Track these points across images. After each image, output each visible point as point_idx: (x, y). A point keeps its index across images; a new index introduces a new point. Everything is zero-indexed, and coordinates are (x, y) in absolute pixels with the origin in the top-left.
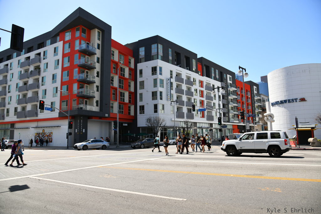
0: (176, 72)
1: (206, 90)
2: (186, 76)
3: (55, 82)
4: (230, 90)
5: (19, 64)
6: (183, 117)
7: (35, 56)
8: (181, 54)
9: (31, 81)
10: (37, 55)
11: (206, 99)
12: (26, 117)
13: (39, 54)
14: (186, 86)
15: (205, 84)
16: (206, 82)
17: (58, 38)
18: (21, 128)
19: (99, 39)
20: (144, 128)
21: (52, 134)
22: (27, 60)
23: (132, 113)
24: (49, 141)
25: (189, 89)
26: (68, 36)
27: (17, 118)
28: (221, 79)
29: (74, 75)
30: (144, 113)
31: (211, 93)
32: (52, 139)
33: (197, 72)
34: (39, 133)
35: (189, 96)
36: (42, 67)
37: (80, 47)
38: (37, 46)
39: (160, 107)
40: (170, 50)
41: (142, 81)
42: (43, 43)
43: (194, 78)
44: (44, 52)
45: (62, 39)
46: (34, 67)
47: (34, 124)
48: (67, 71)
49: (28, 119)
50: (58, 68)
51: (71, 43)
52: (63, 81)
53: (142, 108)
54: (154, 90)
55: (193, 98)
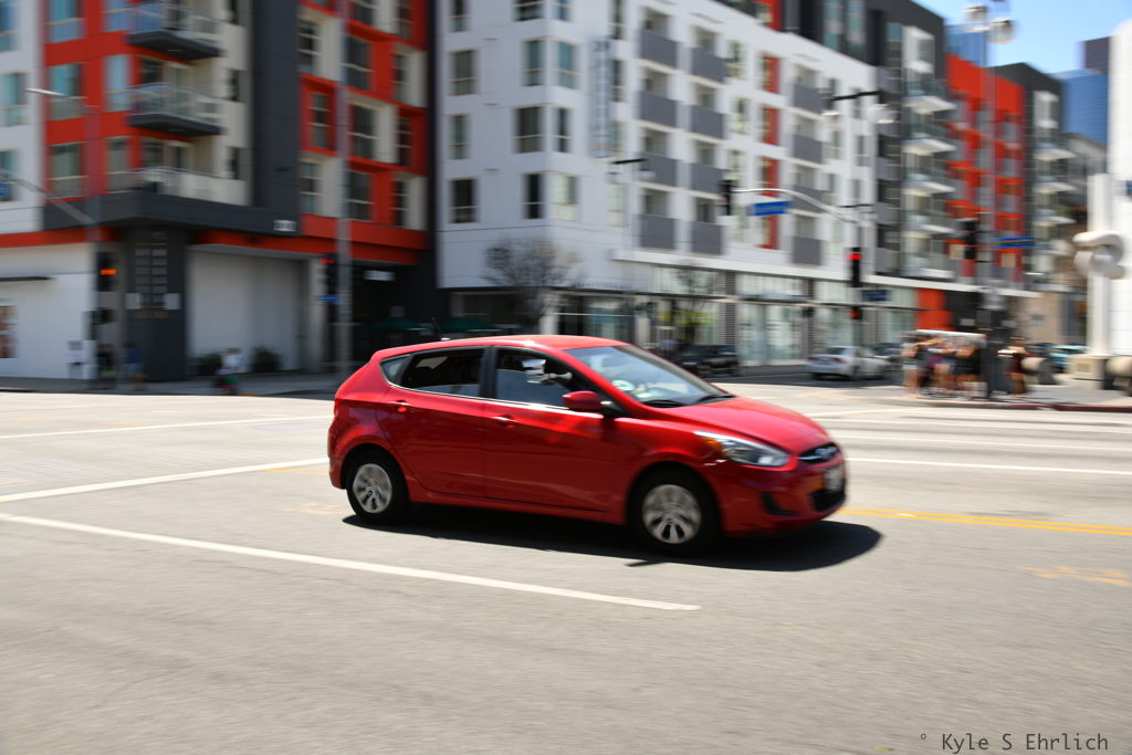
0: (645, 9)
1: (792, 104)
2: (695, 26)
3: (12, 45)
4: (915, 110)
11: (791, 155)
14: (693, 84)
15: (788, 75)
16: (797, 66)
20: (472, 295)
23: (415, 219)
25: (706, 97)
28: (878, 52)
29: (109, 11)
30: (473, 220)
31: (814, 122)
33: (750, 9)
35: (705, 134)
39: (554, 191)
41: (464, 53)
43: (732, 43)
52: (55, 39)
53: (465, 192)
54: (529, 98)
55: (724, 147)
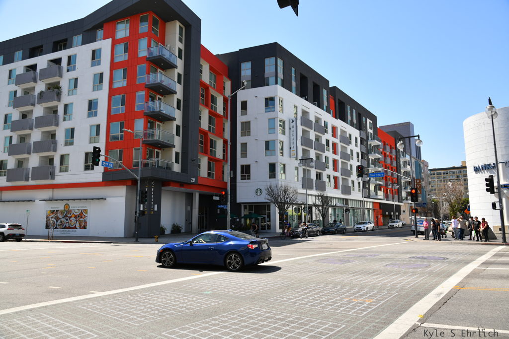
0: (302, 110)
1: (340, 142)
2: (315, 116)
3: (96, 115)
4: (371, 144)
5: (10, 77)
6: (311, 188)
7: (48, 63)
8: (308, 79)
9: (38, 111)
10: (51, 63)
11: (341, 158)
12: (27, 180)
13: (58, 61)
14: (315, 134)
15: (339, 133)
16: (341, 129)
17: (100, 33)
18: (14, 201)
19: (180, 40)
20: (248, 205)
21: (87, 213)
22: (27, 71)
23: (227, 178)
24: (80, 225)
25: (318, 139)
26: (123, 30)
27: (8, 180)
28: (360, 126)
29: (137, 104)
30: (250, 179)
31: (346, 148)
32: (86, 222)
33: (328, 111)
34: (57, 211)
35: (319, 151)
36: (64, 84)
37: (150, 53)
38: (51, 46)
39: (279, 168)
40: (293, 69)
41: (246, 122)
42: (66, 40)
43: (325, 122)
44: (69, 58)
45: (110, 34)
46: (47, 84)
47: (47, 194)
48: (121, 95)
49: (31, 182)
50: (101, 89)
51: (131, 44)
52: (112, 113)
53: (246, 170)
54: (270, 138)
55: (324, 155)
